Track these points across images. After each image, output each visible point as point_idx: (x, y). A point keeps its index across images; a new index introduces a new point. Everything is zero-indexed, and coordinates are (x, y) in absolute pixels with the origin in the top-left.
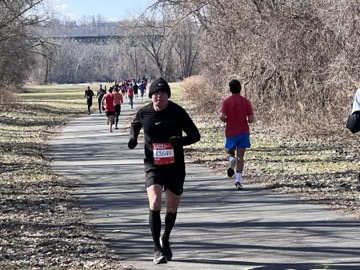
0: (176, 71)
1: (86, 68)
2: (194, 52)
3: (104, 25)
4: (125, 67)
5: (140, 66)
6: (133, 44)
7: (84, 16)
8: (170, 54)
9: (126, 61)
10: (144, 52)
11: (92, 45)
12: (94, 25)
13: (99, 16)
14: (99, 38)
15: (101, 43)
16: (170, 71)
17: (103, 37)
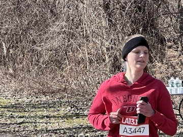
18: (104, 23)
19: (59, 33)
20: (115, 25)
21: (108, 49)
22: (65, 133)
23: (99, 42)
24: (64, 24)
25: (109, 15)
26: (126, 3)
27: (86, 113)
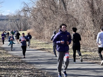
2: (27, 24)
3: (2, 16)
4: (9, 27)
5: (13, 27)
8: (21, 24)
10: (14, 24)
13: (1, 14)
14: (1, 20)
15: (2, 21)
16: (21, 28)
17: (2, 19)
18: (92, 25)
19: (79, 28)
20: (96, 26)
21: (94, 33)
22: (83, 56)
23: (91, 31)
24: (81, 25)
25: (94, 23)
26: (99, 20)
27: (88, 51)
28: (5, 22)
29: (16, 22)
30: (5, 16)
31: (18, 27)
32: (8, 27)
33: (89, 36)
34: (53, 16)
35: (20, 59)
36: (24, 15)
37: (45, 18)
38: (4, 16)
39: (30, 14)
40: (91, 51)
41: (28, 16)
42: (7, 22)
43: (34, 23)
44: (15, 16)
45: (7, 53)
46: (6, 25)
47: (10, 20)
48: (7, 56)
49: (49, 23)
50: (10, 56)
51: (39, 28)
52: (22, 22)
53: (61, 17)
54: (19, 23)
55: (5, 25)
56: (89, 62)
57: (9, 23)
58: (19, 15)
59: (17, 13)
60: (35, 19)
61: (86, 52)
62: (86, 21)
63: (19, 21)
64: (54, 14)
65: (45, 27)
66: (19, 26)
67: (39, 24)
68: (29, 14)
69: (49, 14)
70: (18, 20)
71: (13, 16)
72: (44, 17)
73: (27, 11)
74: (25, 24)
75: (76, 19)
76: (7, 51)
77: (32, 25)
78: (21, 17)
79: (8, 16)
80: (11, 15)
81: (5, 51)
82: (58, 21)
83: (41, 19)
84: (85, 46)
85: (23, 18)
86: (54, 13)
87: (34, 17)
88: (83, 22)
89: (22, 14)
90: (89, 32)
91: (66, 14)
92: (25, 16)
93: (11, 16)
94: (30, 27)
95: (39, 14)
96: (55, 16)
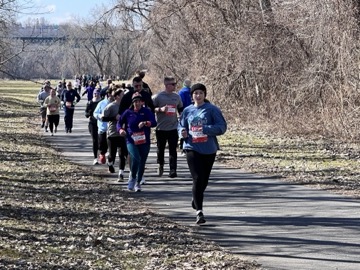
0: (114, 71)
1: (31, 66)
3: (47, 27)
4: (69, 66)
5: (83, 65)
6: (77, 45)
7: (29, 19)
8: (110, 55)
9: (70, 61)
10: (86, 54)
11: (36, 45)
12: (38, 27)
13: (43, 19)
14: (43, 39)
15: (44, 43)
16: (109, 71)
17: (47, 38)
28: (55, 49)
29: (92, 50)
30: (56, 27)
31: (100, 65)
32: (67, 64)
33: (346, 104)
34: (223, 31)
35: (105, 180)
36: (122, 24)
37: (194, 37)
38: (52, 27)
39: (144, 20)
40: (352, 157)
41: (136, 28)
42: (63, 47)
43: (155, 54)
44: (90, 28)
45: (59, 156)
46: (60, 58)
47: (72, 42)
48: (59, 169)
49: (208, 55)
50: (69, 168)
51: (174, 71)
52: (115, 48)
53: (249, 34)
54: (104, 52)
55: (57, 59)
56: (343, 196)
57: (71, 51)
58: (105, 24)
59: (98, 17)
60: (160, 39)
61: (334, 158)
62: (337, 51)
63: (105, 45)
64: (228, 24)
65: (196, 69)
66: (105, 63)
67: (174, 56)
68: (138, 23)
69: (209, 21)
70: (102, 40)
71: (82, 26)
72: (191, 34)
73: (133, 10)
74: (123, 56)
75: (302, 43)
76: (59, 150)
77: (151, 59)
78: (112, 30)
79: (65, 27)
80: (76, 23)
81: (52, 151)
82: (240, 50)
83: (182, 39)
84: (333, 137)
85: (118, 35)
86: (226, 21)
87: (157, 33)
88: (326, 54)
89: (116, 21)
90: (346, 88)
91: (268, 26)
92: (125, 29)
93: (77, 27)
94: (142, 67)
95: (174, 20)
96: (229, 31)
